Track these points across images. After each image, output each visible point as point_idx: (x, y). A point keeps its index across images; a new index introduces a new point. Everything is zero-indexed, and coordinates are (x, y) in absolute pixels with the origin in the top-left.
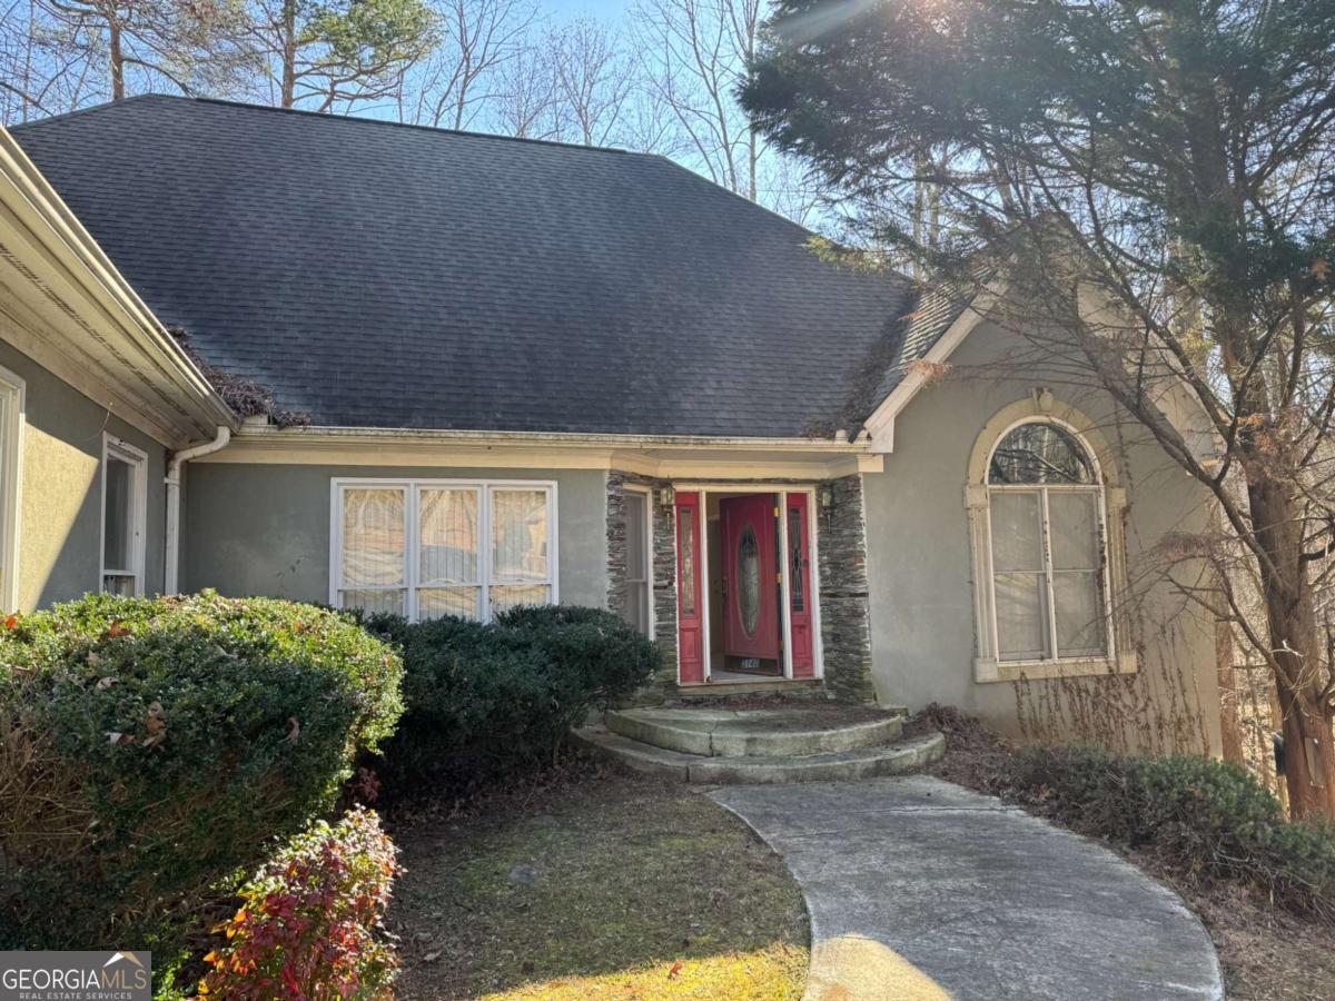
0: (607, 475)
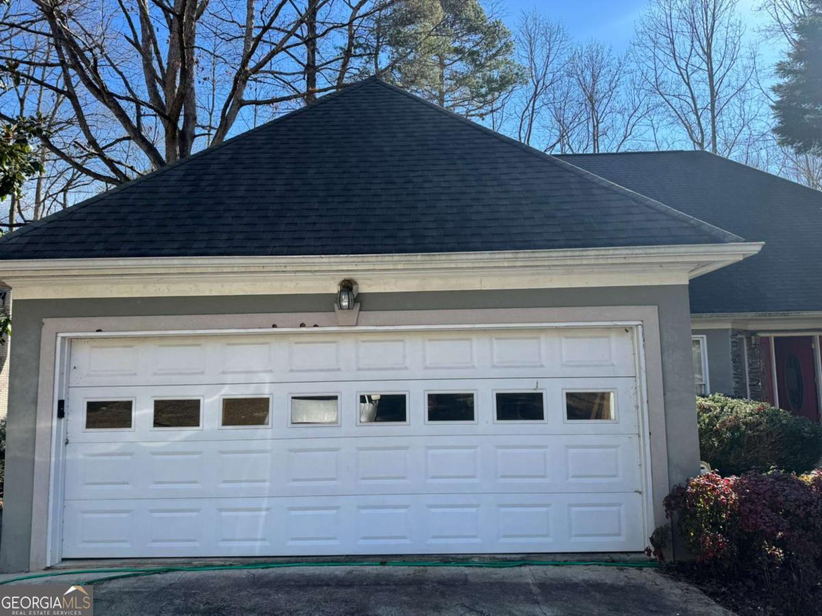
0: (731, 331)
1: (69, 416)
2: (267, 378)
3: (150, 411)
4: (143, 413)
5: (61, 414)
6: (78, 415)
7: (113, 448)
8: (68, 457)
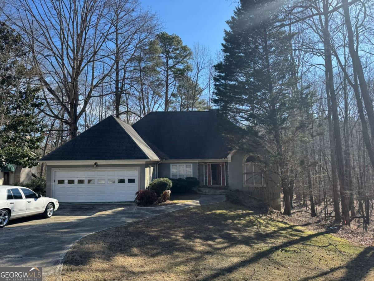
0: (198, 163)
1: (55, 182)
2: (84, 177)
3: (67, 182)
4: (66, 182)
5: (54, 182)
6: (57, 182)
7: (62, 187)
8: (56, 188)
